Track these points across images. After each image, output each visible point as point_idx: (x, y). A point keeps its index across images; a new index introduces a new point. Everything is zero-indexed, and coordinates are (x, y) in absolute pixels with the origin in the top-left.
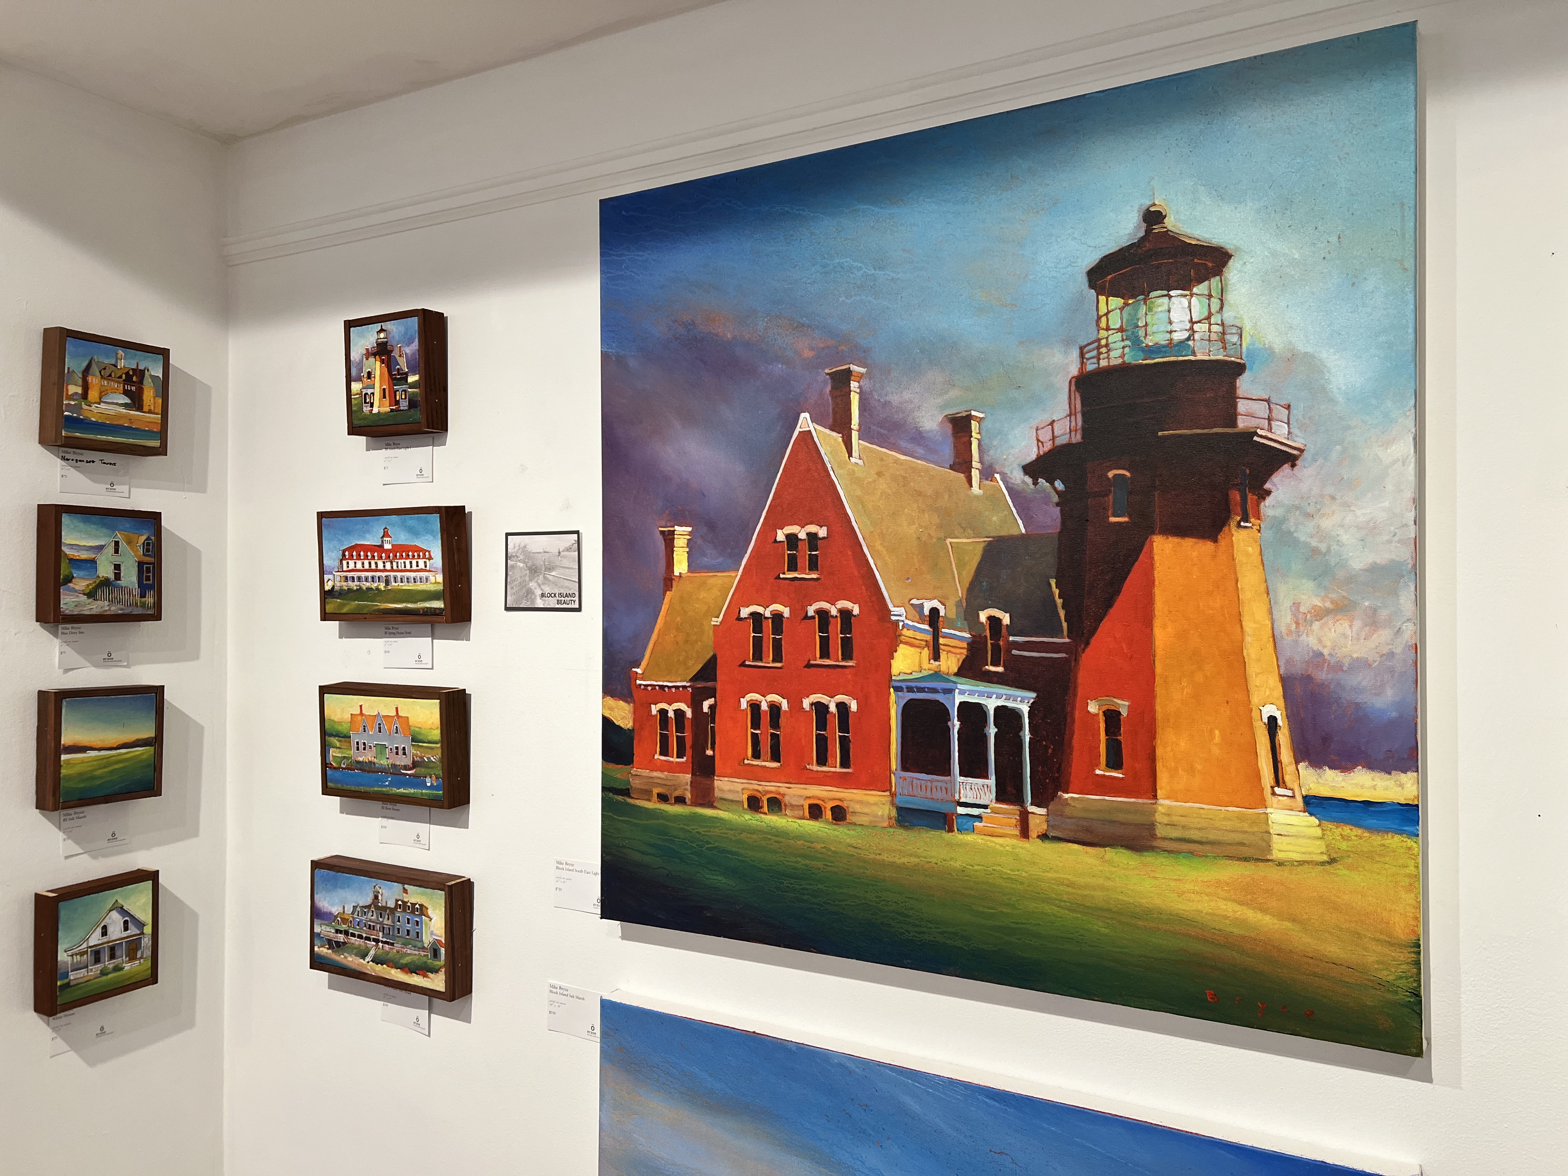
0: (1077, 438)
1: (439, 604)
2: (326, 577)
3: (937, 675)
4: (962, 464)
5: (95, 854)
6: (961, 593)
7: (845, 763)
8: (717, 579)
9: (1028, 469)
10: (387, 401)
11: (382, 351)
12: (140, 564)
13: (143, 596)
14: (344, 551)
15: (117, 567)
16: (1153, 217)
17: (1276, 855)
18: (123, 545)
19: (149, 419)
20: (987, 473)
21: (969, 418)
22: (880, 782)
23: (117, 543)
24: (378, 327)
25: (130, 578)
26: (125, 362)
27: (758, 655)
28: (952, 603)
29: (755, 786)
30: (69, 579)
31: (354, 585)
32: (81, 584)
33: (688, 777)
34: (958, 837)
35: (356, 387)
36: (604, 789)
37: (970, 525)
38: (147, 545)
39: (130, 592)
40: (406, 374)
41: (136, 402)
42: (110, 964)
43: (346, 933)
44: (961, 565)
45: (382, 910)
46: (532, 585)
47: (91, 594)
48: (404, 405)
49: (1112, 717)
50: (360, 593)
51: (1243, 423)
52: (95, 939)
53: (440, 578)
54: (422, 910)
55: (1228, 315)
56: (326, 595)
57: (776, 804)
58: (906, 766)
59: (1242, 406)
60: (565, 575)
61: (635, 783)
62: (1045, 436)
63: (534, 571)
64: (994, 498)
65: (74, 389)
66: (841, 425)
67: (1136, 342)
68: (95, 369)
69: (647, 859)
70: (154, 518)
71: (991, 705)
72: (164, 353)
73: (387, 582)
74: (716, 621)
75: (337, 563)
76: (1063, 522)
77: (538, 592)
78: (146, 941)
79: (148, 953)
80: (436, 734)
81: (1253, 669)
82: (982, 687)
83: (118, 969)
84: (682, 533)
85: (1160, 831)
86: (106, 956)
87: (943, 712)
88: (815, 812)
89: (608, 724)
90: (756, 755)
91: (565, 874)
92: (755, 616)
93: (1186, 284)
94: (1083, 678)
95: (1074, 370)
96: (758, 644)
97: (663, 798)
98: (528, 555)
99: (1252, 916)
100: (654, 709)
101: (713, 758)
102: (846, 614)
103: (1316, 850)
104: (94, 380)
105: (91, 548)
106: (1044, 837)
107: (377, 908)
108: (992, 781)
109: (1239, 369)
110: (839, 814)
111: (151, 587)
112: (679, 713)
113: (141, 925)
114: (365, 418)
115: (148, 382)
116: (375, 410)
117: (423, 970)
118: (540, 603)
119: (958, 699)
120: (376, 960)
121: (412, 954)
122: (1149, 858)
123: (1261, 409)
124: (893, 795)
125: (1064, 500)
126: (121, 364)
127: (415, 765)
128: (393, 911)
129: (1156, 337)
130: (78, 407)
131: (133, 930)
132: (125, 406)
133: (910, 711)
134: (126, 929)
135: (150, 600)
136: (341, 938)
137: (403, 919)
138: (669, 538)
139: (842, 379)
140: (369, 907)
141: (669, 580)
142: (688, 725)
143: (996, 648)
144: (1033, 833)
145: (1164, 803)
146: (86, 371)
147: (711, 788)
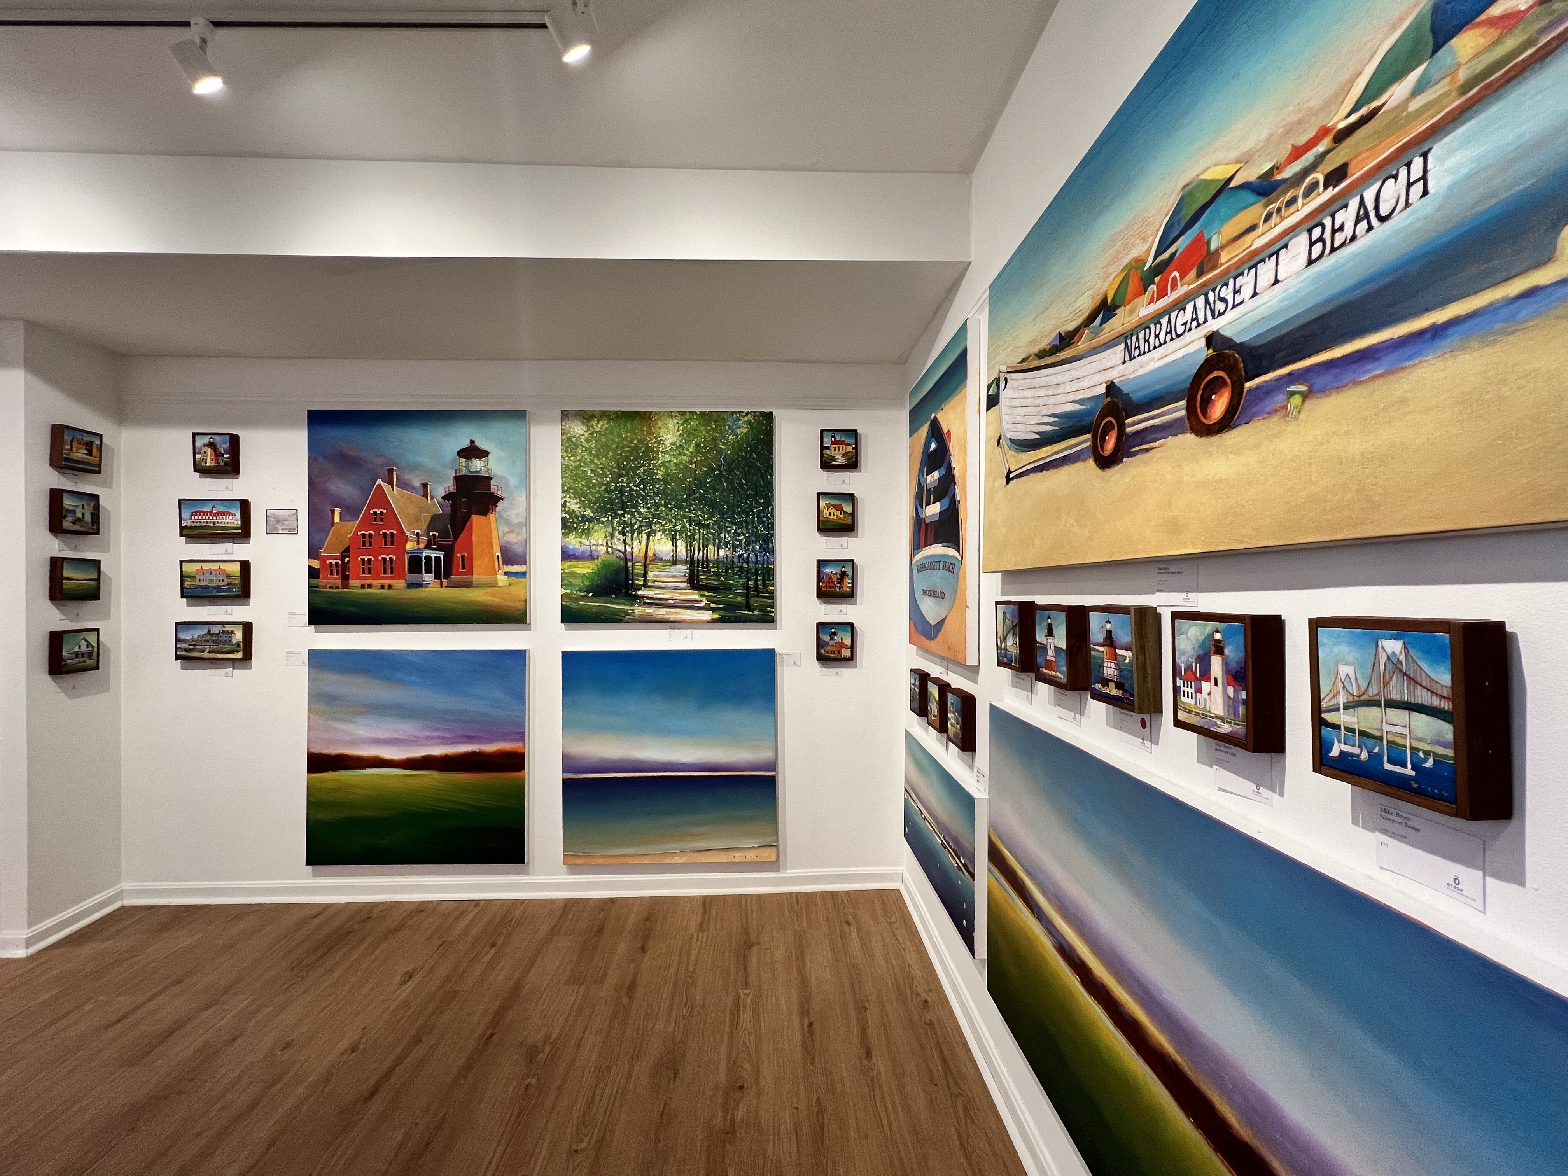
0: (455, 491)
1: (240, 531)
2: (183, 522)
3: (418, 549)
4: (426, 495)
5: (71, 620)
6: (425, 528)
7: (392, 573)
8: (350, 524)
9: (443, 498)
10: (214, 462)
11: (211, 445)
12: (92, 514)
13: (93, 525)
14: (192, 513)
15: (83, 514)
16: (472, 442)
17: (499, 585)
18: (85, 505)
19: (95, 460)
20: (432, 498)
21: (427, 484)
22: (402, 577)
23: (83, 505)
24: (210, 436)
25: (88, 518)
26: (86, 438)
27: (364, 545)
28: (423, 530)
29: (363, 582)
30: (66, 517)
31: (198, 525)
32: (70, 519)
33: (340, 581)
34: (424, 589)
35: (197, 456)
36: (309, 587)
37: (428, 511)
38: (94, 506)
39: (88, 524)
40: (224, 454)
41: (90, 453)
42: (82, 660)
43: (194, 645)
44: (425, 520)
45: (212, 635)
46: (278, 526)
47: (74, 523)
48: (222, 464)
49: (463, 557)
50: (200, 527)
51: (492, 491)
52: (76, 649)
53: (239, 523)
54: (232, 632)
55: (489, 466)
56: (182, 529)
57: (370, 586)
58: (410, 572)
59: (492, 487)
60: (291, 524)
61: (321, 584)
62: (447, 490)
63: (278, 522)
64: (434, 504)
65: (68, 447)
66: (390, 482)
67: (469, 470)
68: (75, 440)
69: (325, 606)
70: (96, 497)
71: (433, 556)
72: (101, 436)
73: (214, 523)
74: (349, 536)
75: (189, 517)
76: (452, 511)
77: (280, 528)
78: (95, 654)
79: (96, 658)
80: (238, 574)
81: (494, 544)
82: (431, 551)
83: (84, 662)
84: (337, 511)
85: (474, 582)
86: (80, 656)
87: (421, 558)
88: (382, 587)
89: (310, 568)
90: (364, 573)
91: (291, 616)
92: (363, 534)
93: (480, 458)
94: (456, 548)
95: (454, 475)
96: (364, 542)
97: (331, 588)
98: (275, 516)
99: (494, 599)
100: (328, 562)
101: (348, 575)
102: (392, 534)
103: (507, 583)
104: (75, 444)
105: (74, 506)
106: (446, 587)
107: (210, 634)
108: (433, 575)
109: (491, 478)
110: (390, 587)
111: (95, 523)
112: (337, 563)
113: (93, 647)
114: (203, 467)
115: (94, 446)
116: (208, 465)
117: (232, 652)
118: (281, 532)
119: (425, 555)
120: (209, 652)
121: (227, 647)
122: (471, 589)
123: (496, 487)
124: (406, 581)
125: (452, 505)
126: (85, 439)
127: (228, 585)
128: (218, 634)
129: (473, 470)
130: (69, 454)
131: (90, 649)
132: (86, 454)
133: (410, 559)
134: (88, 647)
135: (95, 527)
136: (192, 647)
137: (223, 637)
138: (333, 512)
139: (391, 471)
140: (206, 634)
141: (333, 524)
142: (340, 566)
143: (434, 542)
144: (444, 586)
145: (475, 576)
146: (72, 441)
147: (348, 583)
